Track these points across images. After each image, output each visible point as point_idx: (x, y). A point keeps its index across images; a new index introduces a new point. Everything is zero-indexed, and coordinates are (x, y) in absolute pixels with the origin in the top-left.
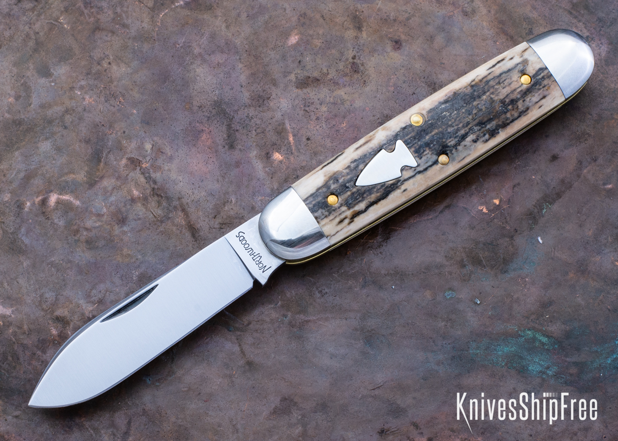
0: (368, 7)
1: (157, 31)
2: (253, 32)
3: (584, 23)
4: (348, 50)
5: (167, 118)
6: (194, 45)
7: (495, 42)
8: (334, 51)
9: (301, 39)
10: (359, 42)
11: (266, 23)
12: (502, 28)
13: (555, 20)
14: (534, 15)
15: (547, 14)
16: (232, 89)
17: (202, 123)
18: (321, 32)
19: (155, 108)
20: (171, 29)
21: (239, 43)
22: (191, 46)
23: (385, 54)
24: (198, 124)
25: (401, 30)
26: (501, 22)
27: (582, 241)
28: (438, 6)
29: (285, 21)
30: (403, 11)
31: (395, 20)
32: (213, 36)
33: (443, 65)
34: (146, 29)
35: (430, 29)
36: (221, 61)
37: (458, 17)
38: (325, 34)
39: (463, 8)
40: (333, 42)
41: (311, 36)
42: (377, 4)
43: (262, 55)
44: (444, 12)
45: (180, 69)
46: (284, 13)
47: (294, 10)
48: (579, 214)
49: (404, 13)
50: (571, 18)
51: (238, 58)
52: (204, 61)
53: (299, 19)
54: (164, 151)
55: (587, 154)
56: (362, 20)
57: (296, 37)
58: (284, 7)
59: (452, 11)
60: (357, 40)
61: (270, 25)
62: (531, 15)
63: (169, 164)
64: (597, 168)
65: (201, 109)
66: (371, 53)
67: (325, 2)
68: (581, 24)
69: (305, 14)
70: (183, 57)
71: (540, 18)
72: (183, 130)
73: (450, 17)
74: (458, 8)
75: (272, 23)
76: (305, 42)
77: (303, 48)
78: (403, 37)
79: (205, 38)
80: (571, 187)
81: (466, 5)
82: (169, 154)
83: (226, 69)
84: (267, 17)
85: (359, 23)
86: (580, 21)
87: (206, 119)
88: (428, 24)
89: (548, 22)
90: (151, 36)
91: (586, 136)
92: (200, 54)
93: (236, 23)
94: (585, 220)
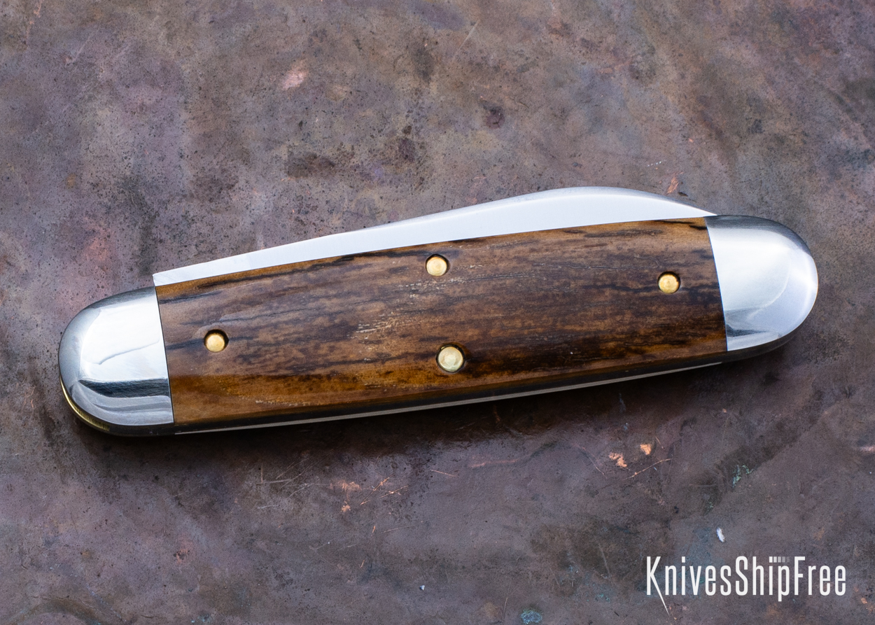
0: (448, 35)
1: (32, 26)
2: (218, 54)
3: (863, 124)
4: (398, 113)
5: (27, 198)
6: (101, 62)
7: (686, 137)
8: (369, 112)
9: (309, 80)
10: (420, 101)
11: (246, 39)
12: (702, 112)
13: (808, 110)
14: (769, 95)
15: (794, 97)
16: (162, 159)
17: (94, 216)
18: (350, 72)
19: (8, 175)
20: (60, 26)
21: (188, 71)
22: (93, 65)
23: (469, 132)
24: (86, 219)
25: (505, 89)
26: (703, 100)
27: (802, 548)
28: (584, 51)
29: (283, 41)
30: (516, 53)
31: (497, 69)
32: (139, 51)
33: (578, 168)
34: (11, 19)
35: (563, 95)
36: (148, 102)
37: (621, 81)
38: (357, 76)
39: (632, 62)
40: (371, 94)
41: (330, 77)
42: (467, 33)
43: (230, 102)
44: (594, 65)
45: (68, 106)
46: (284, 25)
47: (304, 21)
48: (802, 495)
49: (516, 57)
50: (840, 112)
51: (182, 99)
52: (115, 96)
53: (311, 40)
54: (13, 262)
55: (834, 381)
56: (433, 59)
57: (301, 75)
58: (285, 13)
59: (610, 66)
60: (419, 98)
61: (253, 44)
62: (762, 95)
63: (19, 289)
64: (851, 410)
65: (96, 190)
66: (442, 127)
67: (366, 15)
68: (857, 125)
69: (324, 32)
70: (75, 84)
71: (780, 102)
72: (55, 225)
73: (604, 77)
74: (624, 62)
75: (258, 42)
76: (317, 88)
77: (311, 97)
78: (508, 103)
79: (123, 53)
80: (794, 439)
81: (639, 58)
82: (23, 268)
83: (156, 119)
84: (249, 27)
85: (426, 63)
86: (856, 119)
87: (104, 210)
88: (561, 84)
89: (794, 114)
90: (19, 33)
91: (838, 344)
92: (109, 83)
93: (186, 31)
94: (814, 508)
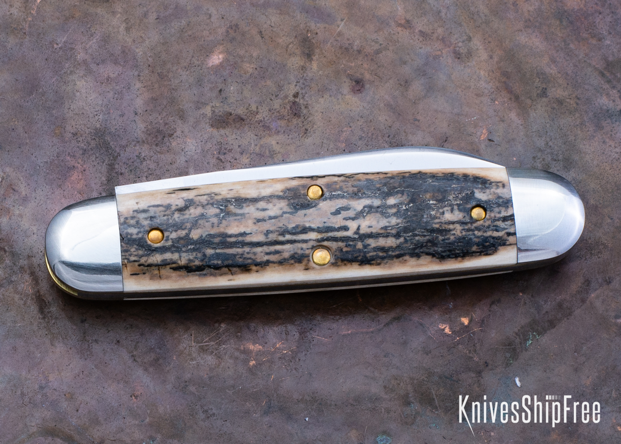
0: (325, 28)
1: (30, 21)
2: (162, 41)
3: (619, 91)
4: (289, 83)
5: (27, 143)
6: (79, 47)
7: (493, 100)
8: (269, 83)
9: (226, 60)
10: (305, 75)
11: (182, 30)
12: (505, 82)
13: (579, 81)
14: (552, 70)
15: (570, 72)
16: (122, 115)
17: (74, 156)
18: (255, 54)
19: (13, 127)
21: (141, 53)
22: (74, 49)
23: (340, 96)
24: (69, 158)
25: (365, 66)
26: (506, 74)
27: (576, 391)
28: (421, 39)
29: (207, 32)
30: (373, 41)
31: (359, 52)
32: (106, 40)
33: (416, 122)
34: (15, 17)
35: (407, 70)
36: (112, 76)
37: (447, 59)
38: (261, 57)
39: (455, 47)
40: (270, 69)
41: (241, 57)
42: (338, 26)
43: (171, 75)
44: (429, 49)
45: (55, 79)
46: (208, 21)
47: (223, 18)
48: (576, 354)
49: (373, 44)
50: (603, 82)
51: (136, 73)
52: (89, 71)
53: (228, 31)
54: (16, 188)
55: (598, 273)
56: (314, 44)
57: (221, 56)
58: (210, 12)
59: (440, 50)
60: (304, 72)
61: (186, 34)
62: (547, 70)
63: (21, 207)
64: (611, 294)
65: (75, 138)
66: (321, 93)
67: (267, 14)
68: (614, 91)
69: (237, 26)
70: (60, 63)
71: (559, 75)
72: (46, 162)
73: (436, 58)
74: (449, 47)
75: (190, 33)
76: (232, 65)
77: (227, 72)
78: (367, 76)
79: (95, 41)
80: (570, 314)
81: (460, 44)
82: (24, 193)
83: (118, 87)
84: (184, 22)
85: (309, 48)
86: (614, 87)
87: (81, 152)
88: (405, 63)
89: (570, 83)
90: (21, 27)
91: (601, 247)
92: (85, 62)
93: (139, 25)
94: (584, 363)
